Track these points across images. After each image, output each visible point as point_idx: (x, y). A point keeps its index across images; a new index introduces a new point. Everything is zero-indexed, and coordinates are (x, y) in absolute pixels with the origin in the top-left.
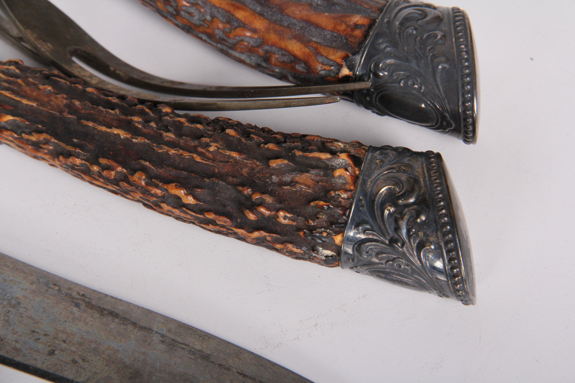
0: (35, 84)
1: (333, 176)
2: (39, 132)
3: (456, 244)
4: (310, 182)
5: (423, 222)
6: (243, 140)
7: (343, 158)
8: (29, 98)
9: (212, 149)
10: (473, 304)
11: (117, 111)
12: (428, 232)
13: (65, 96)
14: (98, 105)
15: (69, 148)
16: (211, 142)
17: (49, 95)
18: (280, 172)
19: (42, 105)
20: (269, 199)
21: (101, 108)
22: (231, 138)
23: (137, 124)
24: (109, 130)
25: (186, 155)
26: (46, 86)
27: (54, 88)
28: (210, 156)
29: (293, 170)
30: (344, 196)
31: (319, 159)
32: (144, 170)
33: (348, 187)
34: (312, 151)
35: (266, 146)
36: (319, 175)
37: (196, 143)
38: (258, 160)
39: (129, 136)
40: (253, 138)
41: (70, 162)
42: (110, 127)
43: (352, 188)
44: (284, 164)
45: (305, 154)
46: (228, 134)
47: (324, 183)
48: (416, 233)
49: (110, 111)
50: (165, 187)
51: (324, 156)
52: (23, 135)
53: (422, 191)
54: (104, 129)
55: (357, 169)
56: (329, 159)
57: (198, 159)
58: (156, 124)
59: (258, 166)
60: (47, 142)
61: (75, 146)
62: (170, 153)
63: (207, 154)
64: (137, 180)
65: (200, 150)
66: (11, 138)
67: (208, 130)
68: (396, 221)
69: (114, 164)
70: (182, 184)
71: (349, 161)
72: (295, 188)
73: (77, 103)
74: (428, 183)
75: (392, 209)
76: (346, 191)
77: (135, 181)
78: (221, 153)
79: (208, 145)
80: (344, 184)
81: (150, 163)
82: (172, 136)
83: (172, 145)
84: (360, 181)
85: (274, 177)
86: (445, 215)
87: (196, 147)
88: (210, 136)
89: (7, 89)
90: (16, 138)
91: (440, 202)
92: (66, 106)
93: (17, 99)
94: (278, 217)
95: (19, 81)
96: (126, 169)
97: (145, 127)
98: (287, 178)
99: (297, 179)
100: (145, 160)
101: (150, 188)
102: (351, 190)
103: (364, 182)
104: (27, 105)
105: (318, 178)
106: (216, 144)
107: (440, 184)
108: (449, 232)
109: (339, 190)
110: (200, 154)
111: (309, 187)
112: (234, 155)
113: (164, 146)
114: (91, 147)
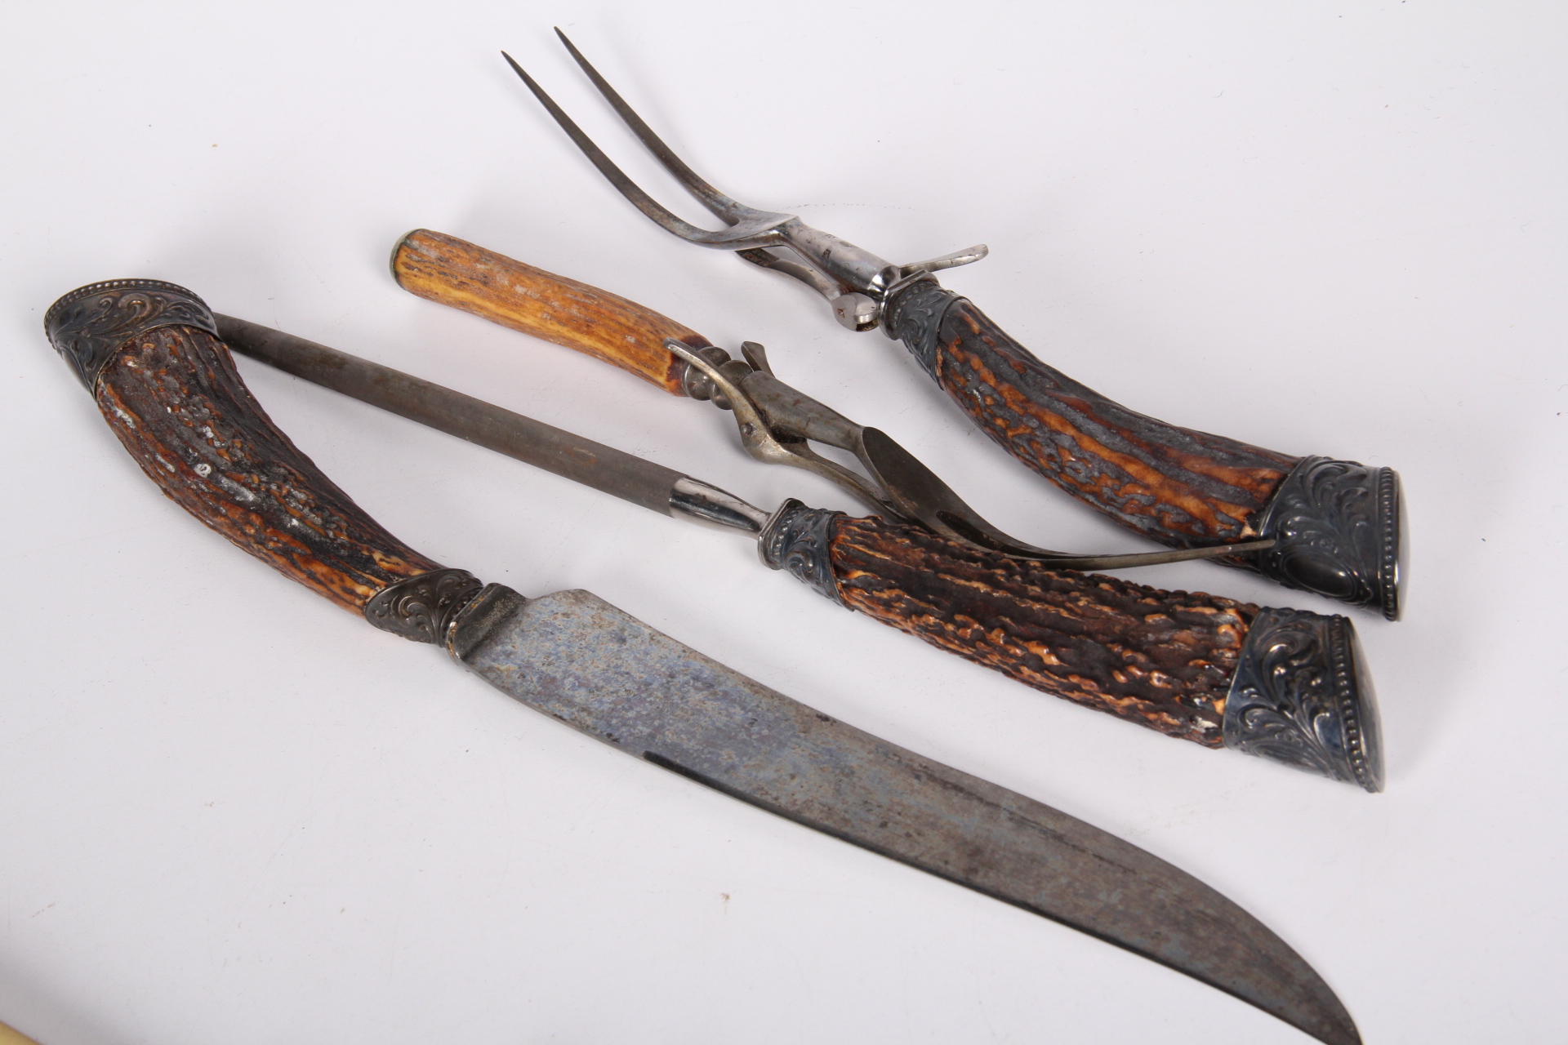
0: (891, 538)
1: (1217, 634)
2: (891, 587)
3: (1355, 711)
4: (1191, 641)
5: (1318, 685)
6: (1118, 595)
7: (1231, 615)
8: (883, 552)
9: (1081, 604)
10: (1379, 791)
11: (980, 564)
12: (1323, 697)
13: (924, 550)
14: (959, 558)
15: (923, 605)
16: (1081, 596)
17: (906, 549)
18: (1156, 628)
19: (898, 560)
20: (1141, 658)
21: (962, 562)
22: (1105, 593)
23: (999, 577)
24: (967, 584)
25: (1052, 610)
26: (903, 539)
27: (912, 541)
28: (1079, 611)
29: (1172, 628)
30: (1229, 655)
31: (1203, 615)
32: (1004, 627)
33: (1234, 645)
34: (1195, 606)
35: (1144, 601)
36: (1202, 633)
37: (1065, 597)
38: (1133, 615)
39: (989, 590)
40: (1129, 593)
41: (924, 622)
42: (969, 579)
43: (1238, 646)
44: (1162, 620)
45: (1187, 609)
46: (1101, 589)
47: (1207, 642)
48: (1309, 699)
49: (972, 564)
50: (1026, 645)
51: (1208, 611)
52: (874, 592)
53: (1320, 651)
54: (962, 582)
55: (1246, 626)
56: (1214, 615)
57: (1065, 614)
58: (1022, 577)
59: (1132, 622)
60: (899, 599)
61: (929, 602)
62: (1034, 608)
63: (1076, 610)
64: (995, 638)
65: (1069, 605)
66: (861, 598)
67: (1080, 585)
68: (1287, 684)
69: (970, 620)
70: (1043, 641)
71: (1238, 618)
72: (1173, 645)
73: (936, 557)
74: (1328, 643)
75: (1283, 671)
76: (1231, 649)
77: (992, 639)
78: (1091, 608)
79: (1078, 600)
80: (1230, 642)
81: (1012, 618)
82: (1038, 589)
83: (1036, 599)
84: (1248, 639)
85: (1150, 635)
86: (1345, 678)
87: (1063, 602)
88: (1080, 590)
89: (861, 543)
90: (866, 598)
91: (1340, 663)
92: (924, 560)
93: (871, 553)
94: (1151, 679)
95: (875, 534)
96: (984, 627)
97: (1008, 581)
98: (1165, 636)
99: (1176, 637)
100: (1006, 616)
101: (1009, 647)
102: (1236, 649)
103: (1253, 641)
104: (881, 559)
105: (1200, 636)
106: (1087, 598)
107: (1342, 645)
108: (1348, 697)
109: (1222, 648)
110: (1070, 610)
111: (1188, 645)
112: (1106, 609)
113: (1028, 600)
114: (947, 604)
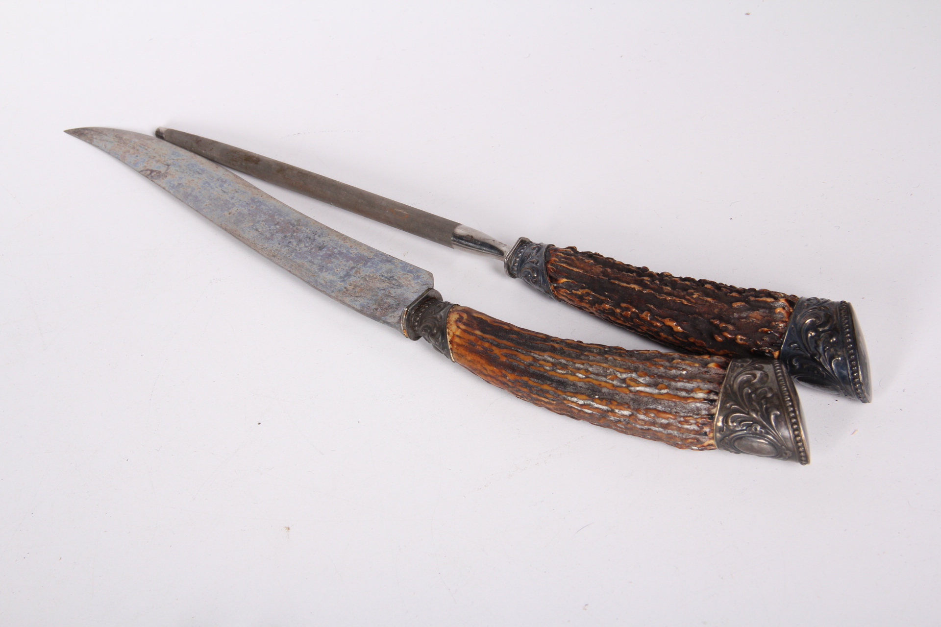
0: (582, 260)
1: (775, 313)
2: (583, 288)
3: (856, 357)
4: (759, 317)
5: (834, 342)
6: (716, 291)
7: (782, 302)
8: (578, 268)
9: (695, 296)
10: (869, 402)
11: (635, 274)
12: (837, 349)
13: (602, 266)
14: (622, 271)
15: (602, 298)
16: (695, 292)
17: (591, 265)
18: (739, 310)
19: (586, 272)
20: (731, 327)
21: (624, 273)
22: (709, 290)
23: (646, 282)
24: (628, 286)
25: (678, 300)
26: (590, 260)
27: (594, 261)
28: (694, 301)
29: (749, 310)
30: (782, 325)
31: (766, 302)
32: (650, 310)
33: (784, 319)
34: (761, 297)
35: (731, 294)
36: (766, 313)
37: (685, 293)
38: (725, 303)
39: (641, 289)
40: (723, 290)
41: (602, 308)
42: (628, 283)
43: (787, 320)
44: (742, 305)
45: (757, 299)
46: (706, 288)
47: (769, 318)
48: (829, 349)
49: (630, 274)
50: (663, 320)
51: (769, 300)
52: (573, 291)
53: (835, 322)
54: (625, 285)
55: (791, 308)
56: (772, 302)
57: (685, 302)
58: (659, 282)
59: (724, 307)
60: (588, 294)
61: (606, 296)
62: (667, 299)
63: (692, 300)
64: (645, 316)
65: (688, 297)
66: (565, 294)
67: (694, 286)
68: (816, 342)
69: (630, 307)
70: (673, 319)
71: (787, 304)
72: (749, 320)
73: (609, 270)
74: (839, 317)
75: (813, 334)
76: (783, 322)
77: (643, 318)
78: (701, 299)
79: (692, 294)
80: (782, 318)
81: (654, 306)
82: (669, 288)
83: (669, 294)
84: (792, 316)
85: (735, 314)
86: (849, 338)
87: (684, 295)
88: (694, 289)
89: (565, 263)
90: (568, 294)
91: (847, 329)
92: (602, 272)
93: (571, 268)
94: (736, 339)
95: (573, 257)
96: (638, 310)
97: (652, 284)
98: (744, 315)
99: (751, 315)
100: (651, 304)
101: (653, 322)
102: (786, 322)
103: (796, 316)
104: (577, 271)
105: (765, 315)
106: (698, 293)
107: (847, 319)
108: (851, 349)
109: (778, 321)
110: (688, 300)
111: (758, 320)
112: (709, 299)
113: (663, 295)
114: (616, 297)
